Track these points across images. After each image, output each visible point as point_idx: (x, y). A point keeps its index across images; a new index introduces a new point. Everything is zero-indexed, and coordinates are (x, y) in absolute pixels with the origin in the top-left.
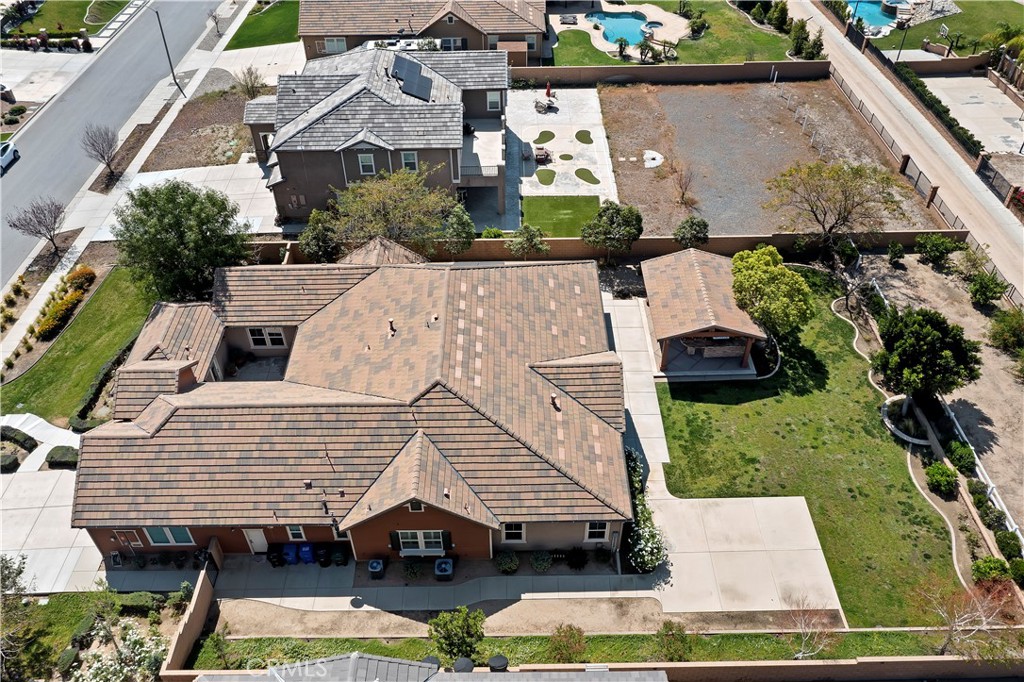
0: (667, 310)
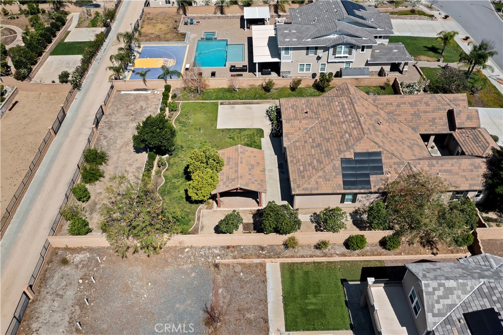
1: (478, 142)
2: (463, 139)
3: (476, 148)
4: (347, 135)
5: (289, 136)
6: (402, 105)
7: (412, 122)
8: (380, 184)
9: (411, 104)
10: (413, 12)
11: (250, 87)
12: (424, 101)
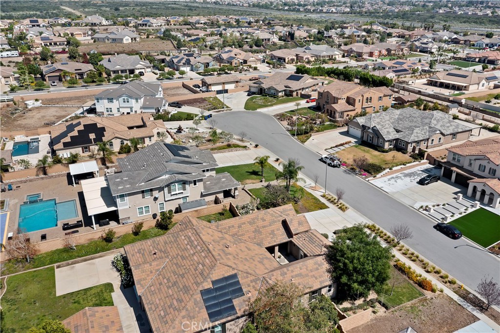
0: (112, 320)
1: (314, 242)
2: (302, 243)
3: (314, 248)
4: (200, 266)
5: (142, 282)
6: (242, 226)
7: (255, 239)
8: (244, 305)
9: (250, 223)
10: (229, 146)
11: (89, 242)
12: (260, 217)
